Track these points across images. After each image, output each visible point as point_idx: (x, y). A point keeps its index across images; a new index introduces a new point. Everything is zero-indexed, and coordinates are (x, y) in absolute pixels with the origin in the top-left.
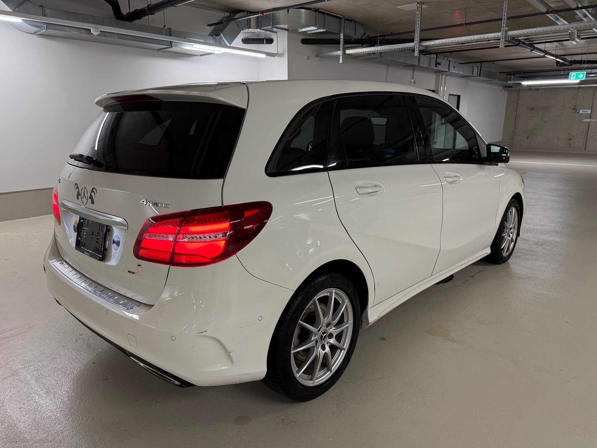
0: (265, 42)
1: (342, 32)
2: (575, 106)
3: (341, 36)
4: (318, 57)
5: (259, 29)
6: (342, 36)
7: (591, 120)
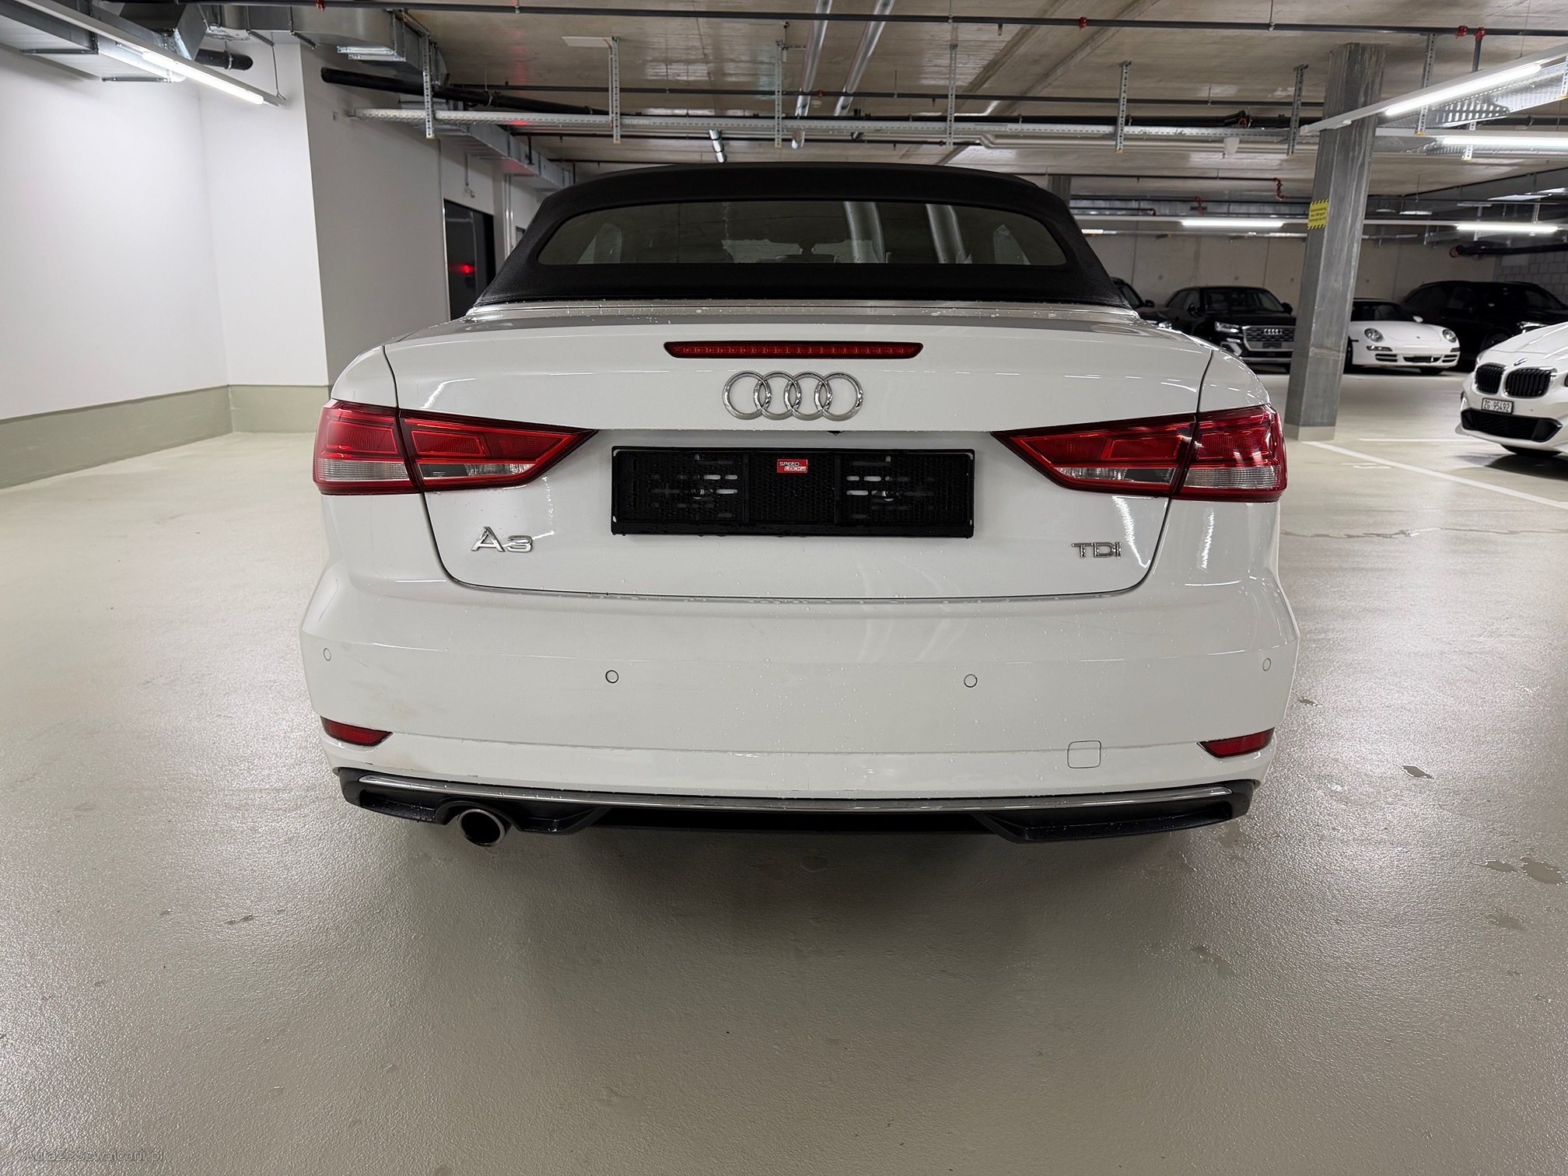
0: (230, 63)
1: (428, 68)
3: (425, 78)
4: (349, 116)
5: (245, 31)
6: (428, 77)
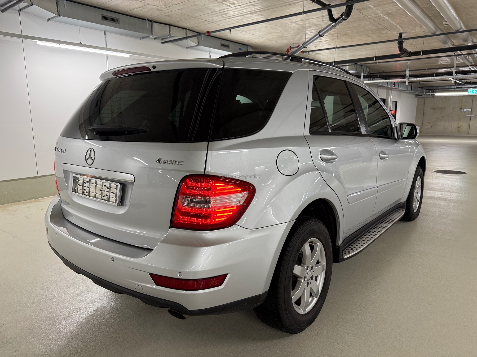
2: (461, 107)
6: (362, 74)
7: (472, 115)
